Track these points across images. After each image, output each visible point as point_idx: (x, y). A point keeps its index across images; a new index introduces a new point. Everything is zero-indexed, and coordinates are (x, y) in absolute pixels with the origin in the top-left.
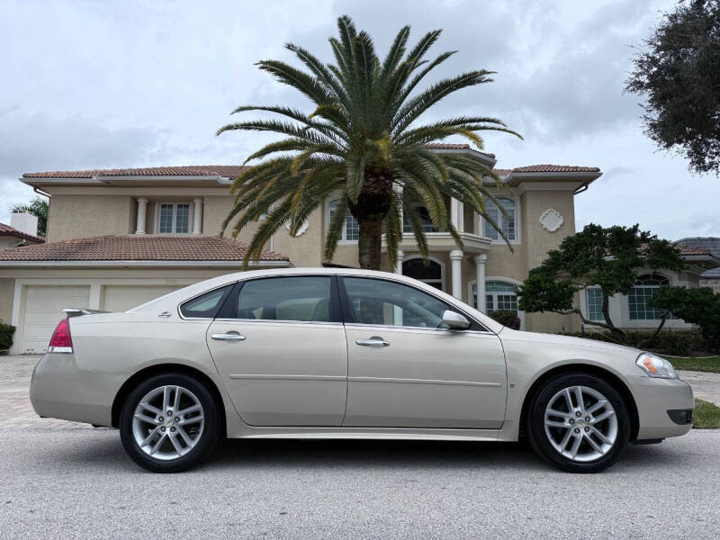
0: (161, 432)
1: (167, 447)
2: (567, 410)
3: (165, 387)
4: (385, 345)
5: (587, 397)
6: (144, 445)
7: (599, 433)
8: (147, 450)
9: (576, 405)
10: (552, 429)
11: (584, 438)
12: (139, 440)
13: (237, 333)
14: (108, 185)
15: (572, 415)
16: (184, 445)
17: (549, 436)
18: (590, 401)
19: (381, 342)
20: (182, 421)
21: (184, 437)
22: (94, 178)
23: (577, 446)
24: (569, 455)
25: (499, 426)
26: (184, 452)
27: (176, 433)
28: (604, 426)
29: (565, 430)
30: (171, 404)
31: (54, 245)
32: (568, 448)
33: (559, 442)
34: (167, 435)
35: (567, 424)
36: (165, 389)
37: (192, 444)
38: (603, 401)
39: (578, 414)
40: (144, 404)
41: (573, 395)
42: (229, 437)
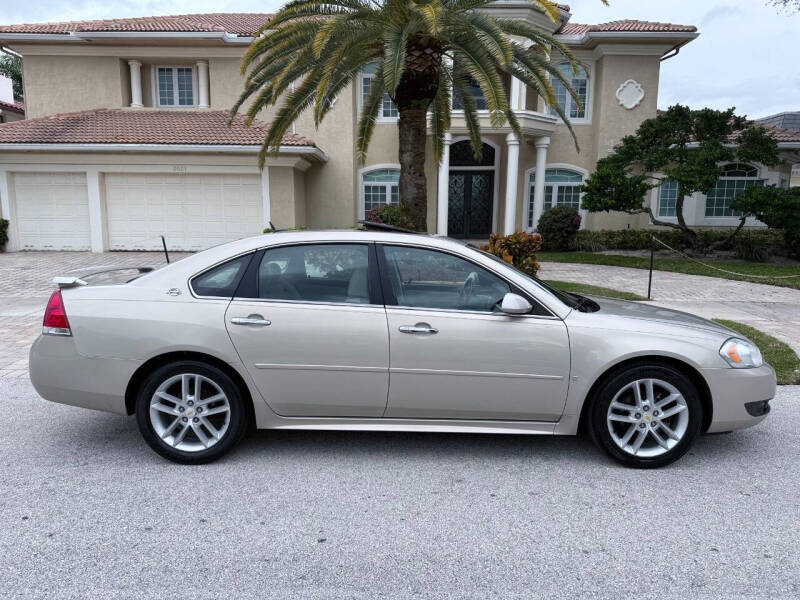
0: (183, 423)
1: (191, 437)
2: (633, 403)
3: (183, 375)
4: (432, 332)
5: (657, 388)
6: (166, 436)
7: (666, 428)
8: (170, 441)
9: (644, 397)
10: (615, 424)
11: (650, 433)
12: (160, 431)
13: (261, 317)
14: (89, 43)
15: (638, 409)
16: (209, 436)
17: (611, 429)
18: (661, 393)
19: (427, 330)
20: (206, 412)
21: (208, 428)
22: (72, 34)
23: (640, 440)
24: (630, 450)
25: (558, 419)
26: (210, 443)
27: (199, 423)
28: (673, 421)
29: (629, 425)
30: (192, 393)
31: (36, 121)
32: (631, 442)
33: (621, 436)
34: (190, 427)
35: (632, 419)
36: (183, 377)
37: (219, 435)
38: (676, 395)
39: (647, 408)
40: (160, 393)
41: (643, 387)
42: (258, 427)
